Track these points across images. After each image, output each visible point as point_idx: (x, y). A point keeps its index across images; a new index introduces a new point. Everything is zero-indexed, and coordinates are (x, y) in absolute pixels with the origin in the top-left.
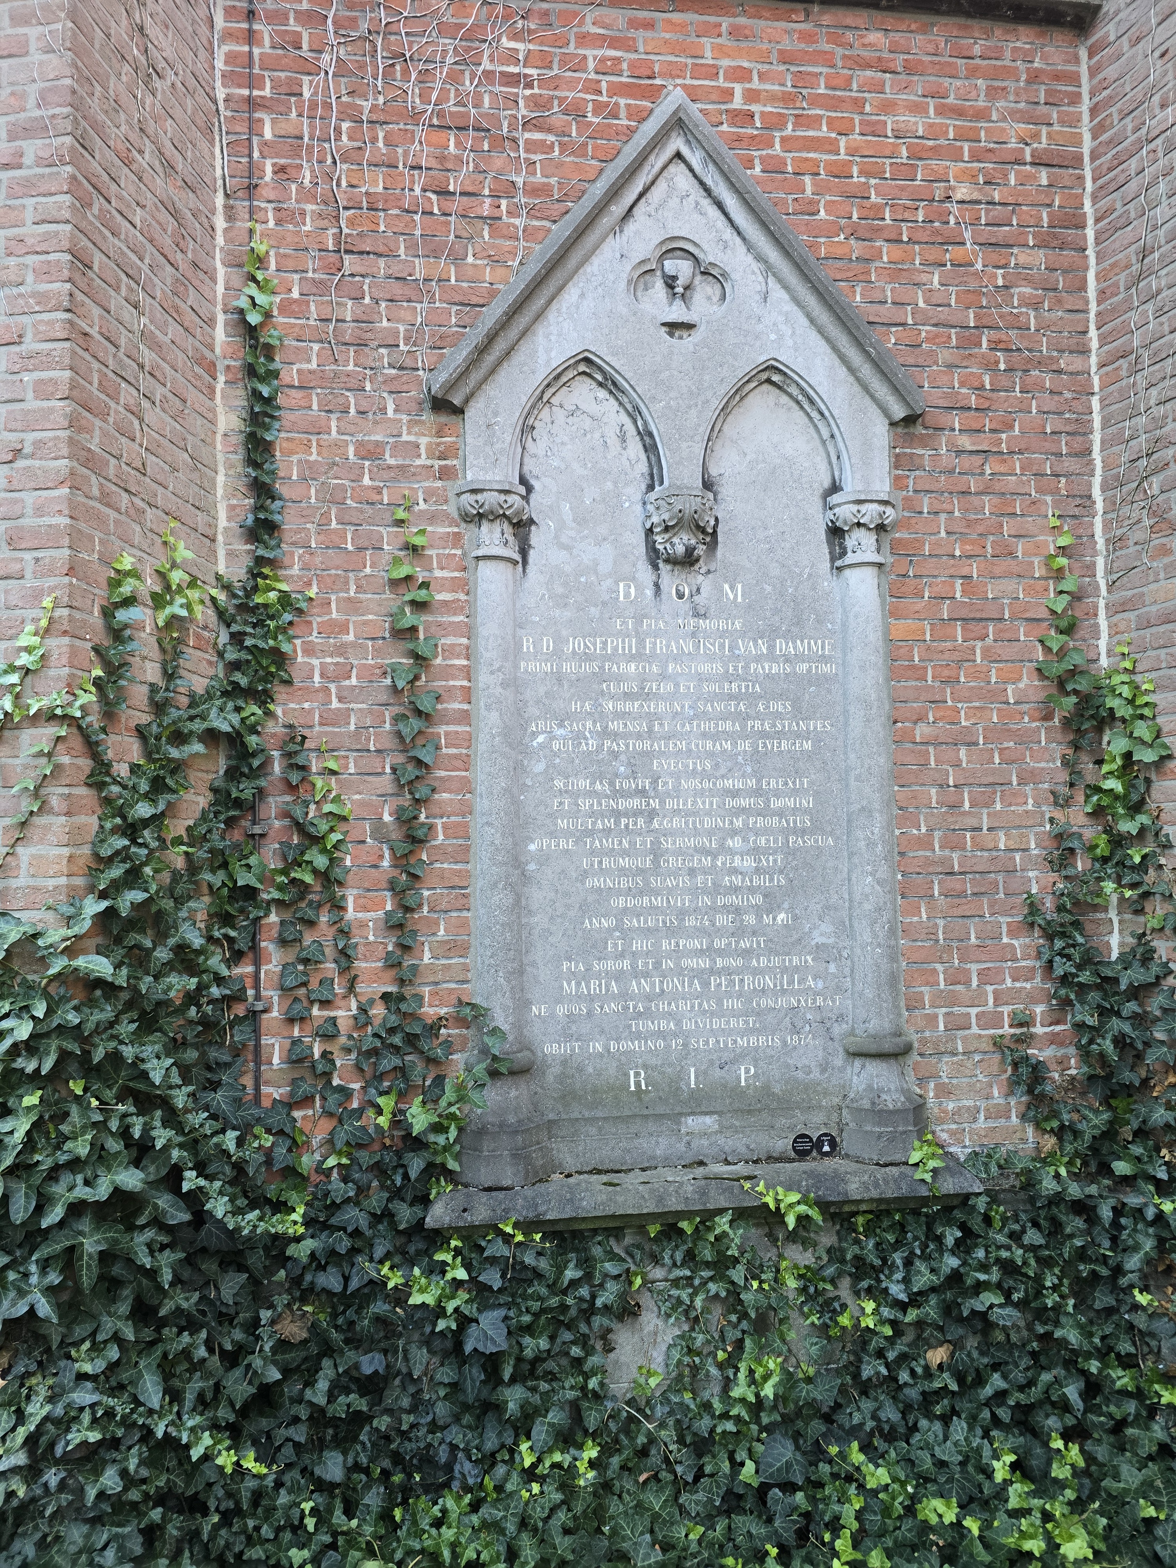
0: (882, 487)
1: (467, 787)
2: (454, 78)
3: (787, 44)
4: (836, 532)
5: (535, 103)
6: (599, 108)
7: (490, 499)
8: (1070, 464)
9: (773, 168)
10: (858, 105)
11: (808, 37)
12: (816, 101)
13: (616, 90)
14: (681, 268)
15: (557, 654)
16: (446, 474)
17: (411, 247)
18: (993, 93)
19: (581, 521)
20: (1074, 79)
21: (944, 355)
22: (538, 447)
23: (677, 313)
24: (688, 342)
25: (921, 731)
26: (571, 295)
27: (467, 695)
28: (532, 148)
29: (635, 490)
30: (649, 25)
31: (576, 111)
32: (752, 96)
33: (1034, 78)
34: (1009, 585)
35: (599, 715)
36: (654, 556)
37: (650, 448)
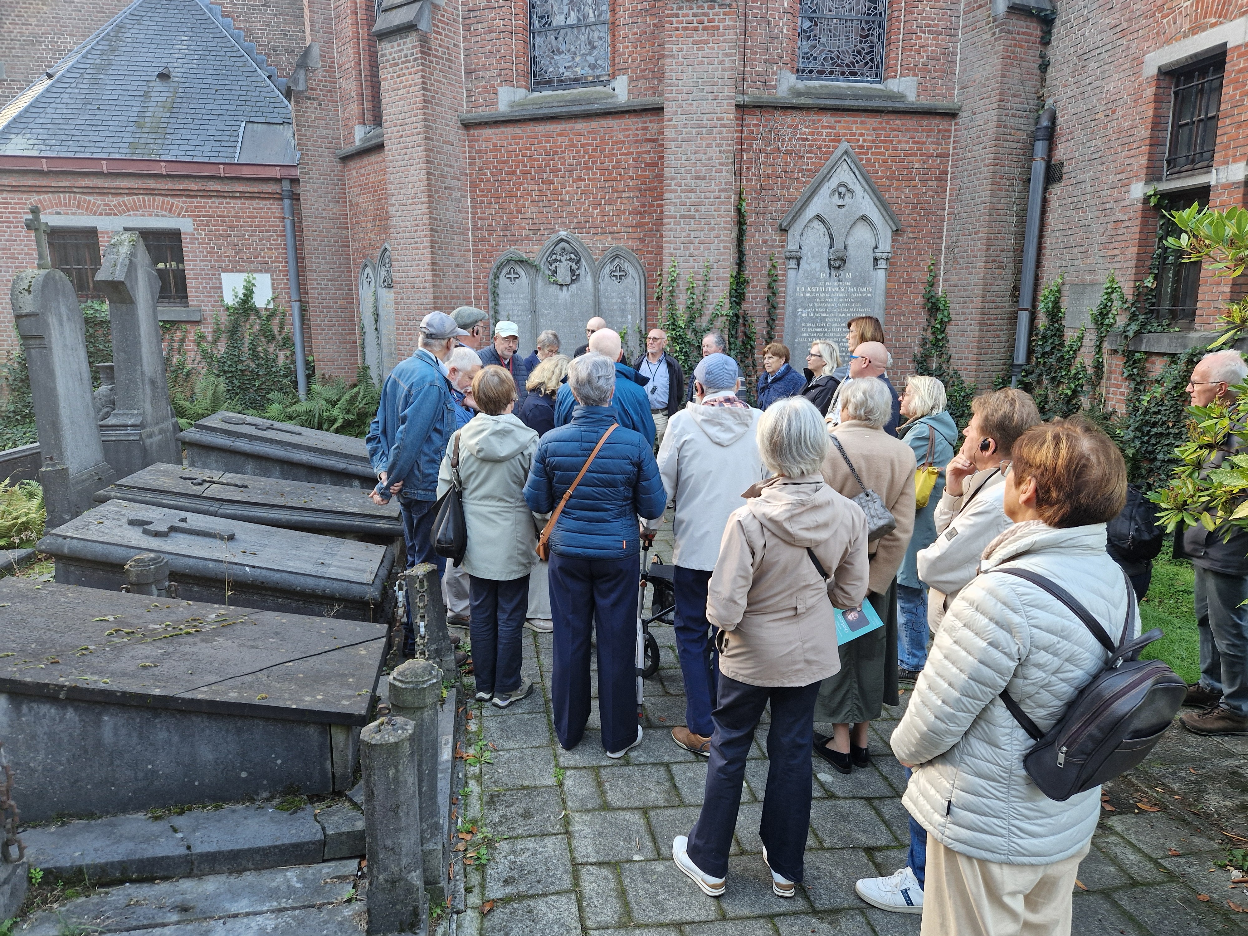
0: (888, 248)
1: (783, 325)
2: (790, 140)
3: (874, 125)
4: (876, 259)
5: (811, 146)
6: (825, 146)
7: (794, 254)
8: (937, 241)
9: (868, 161)
10: (892, 141)
11: (880, 123)
12: (881, 141)
13: (830, 141)
14: (842, 190)
15: (805, 292)
16: (782, 247)
17: (778, 187)
18: (928, 136)
19: (813, 257)
20: (950, 131)
21: (907, 211)
22: (804, 238)
23: (840, 202)
24: (843, 210)
25: (892, 312)
26: (816, 199)
27: (784, 302)
28: (809, 158)
29: (826, 249)
30: (840, 122)
31: (820, 147)
32: (864, 141)
33: (939, 131)
34: (918, 274)
35: (814, 307)
36: (830, 266)
37: (831, 237)
